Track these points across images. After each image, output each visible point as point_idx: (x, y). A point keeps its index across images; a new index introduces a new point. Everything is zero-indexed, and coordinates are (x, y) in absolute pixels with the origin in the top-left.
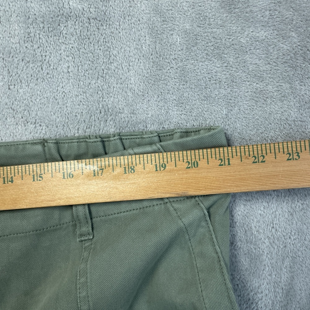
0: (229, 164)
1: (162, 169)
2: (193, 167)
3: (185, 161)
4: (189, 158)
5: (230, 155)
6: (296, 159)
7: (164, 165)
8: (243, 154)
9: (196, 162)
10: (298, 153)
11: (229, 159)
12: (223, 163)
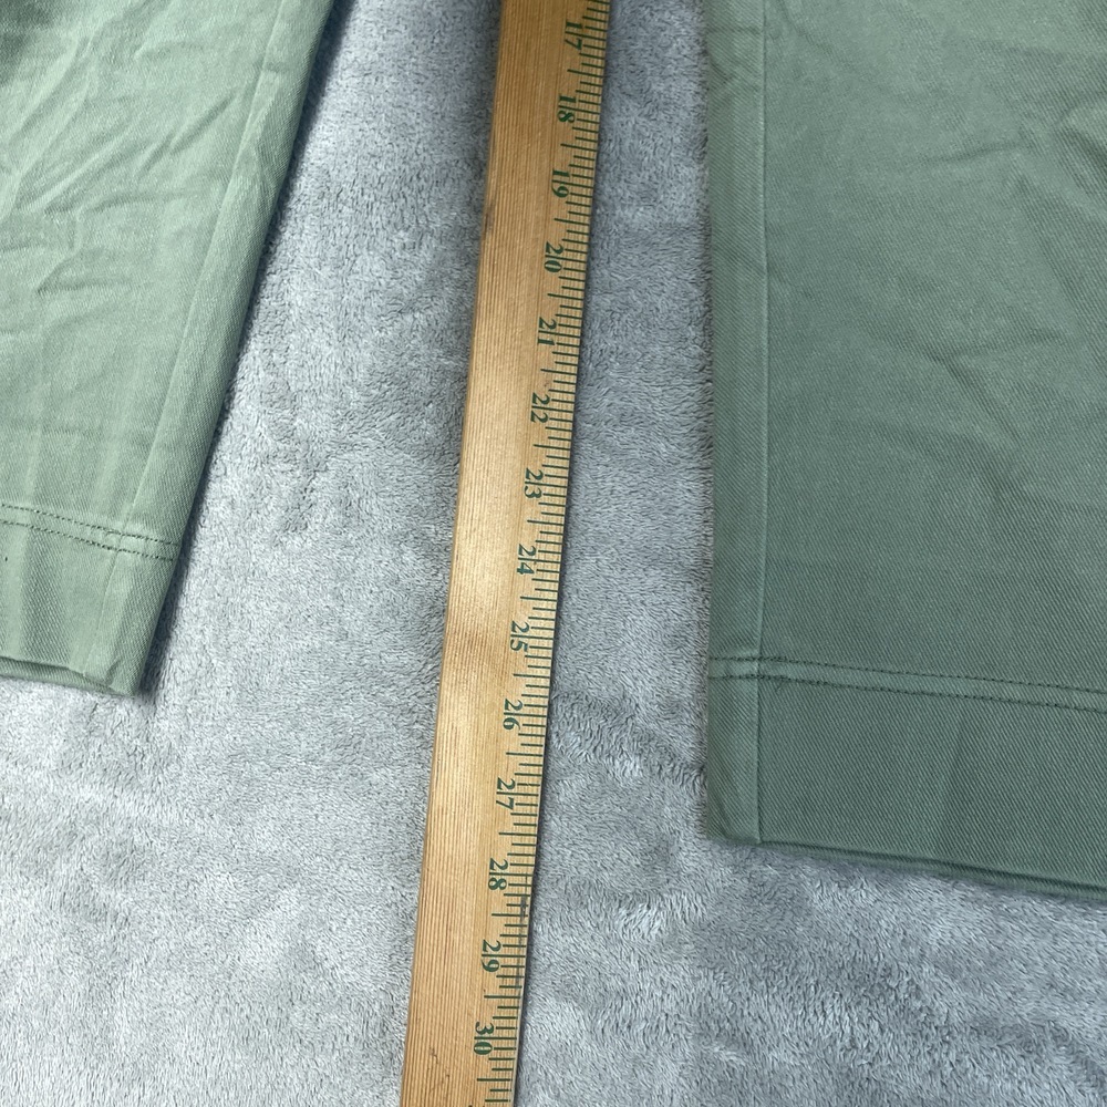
0: (540, 341)
1: (557, 186)
2: (548, 259)
3: (565, 245)
4: (570, 255)
5: (560, 349)
6: (526, 488)
7: (565, 192)
8: (559, 377)
9: (558, 267)
10: (539, 496)
11: (551, 343)
12: (546, 328)
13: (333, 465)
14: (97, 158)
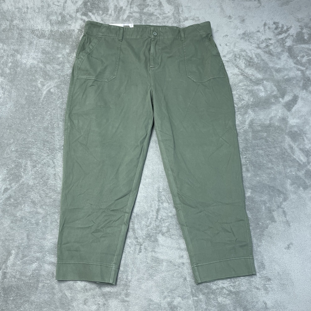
13: (143, 244)
14: (106, 222)
